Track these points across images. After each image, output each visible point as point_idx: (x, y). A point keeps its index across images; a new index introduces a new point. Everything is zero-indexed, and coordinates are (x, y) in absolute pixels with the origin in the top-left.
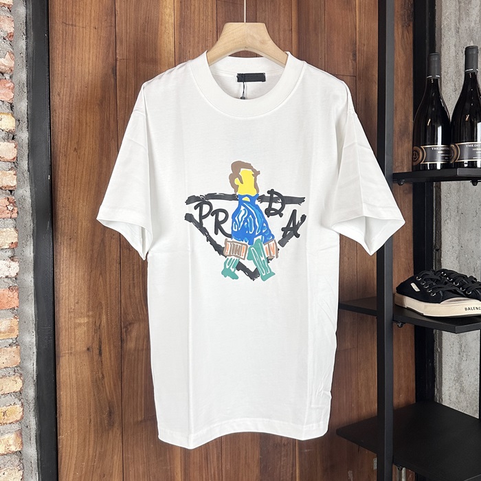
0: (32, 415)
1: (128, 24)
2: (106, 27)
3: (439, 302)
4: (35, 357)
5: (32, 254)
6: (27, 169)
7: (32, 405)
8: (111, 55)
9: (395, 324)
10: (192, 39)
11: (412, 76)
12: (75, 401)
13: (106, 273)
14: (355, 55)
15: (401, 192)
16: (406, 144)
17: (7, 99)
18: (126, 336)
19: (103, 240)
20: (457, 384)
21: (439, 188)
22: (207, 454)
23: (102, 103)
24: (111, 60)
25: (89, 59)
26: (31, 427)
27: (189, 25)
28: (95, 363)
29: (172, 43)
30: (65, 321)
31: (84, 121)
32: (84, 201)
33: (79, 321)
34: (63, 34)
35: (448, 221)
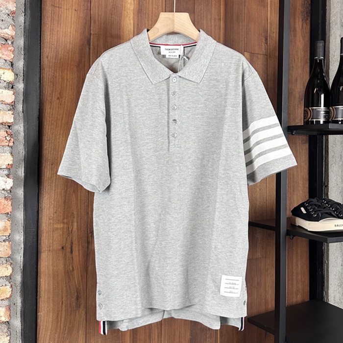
0: (18, 295)
1: (100, 9)
2: (84, 10)
3: (318, 221)
4: (22, 252)
5: (23, 174)
6: (21, 110)
7: (19, 288)
8: (86, 30)
9: (288, 236)
10: (147, 22)
11: (309, 57)
12: (52, 287)
13: (77, 191)
14: (266, 39)
15: (300, 142)
17: (9, 59)
18: (92, 239)
20: (340, 289)
21: (327, 140)
22: (150, 333)
23: (79, 65)
24: (87, 34)
25: (70, 33)
26: (18, 304)
27: (144, 12)
28: (67, 259)
29: (132, 25)
30: (46, 226)
31: (65, 78)
32: (63, 137)
33: (56, 226)
34: (52, 13)
35: (334, 165)
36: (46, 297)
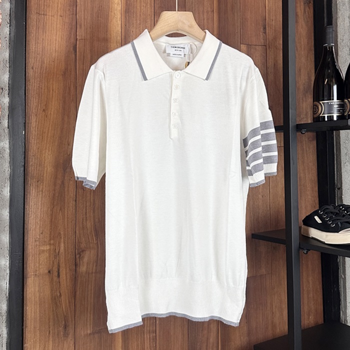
0: (4, 326)
1: (86, 12)
2: (70, 15)
3: (338, 232)
4: (8, 278)
5: (9, 194)
6: (7, 126)
7: (4, 317)
8: (72, 36)
9: (301, 251)
10: (135, 22)
12: (38, 315)
13: (64, 209)
14: (265, 28)
15: (307, 140)
16: (310, 100)
18: (79, 261)
19: (63, 183)
21: (338, 136)
23: (65, 73)
24: (73, 40)
25: (56, 40)
26: (3, 336)
27: (132, 11)
28: (54, 284)
29: (120, 26)
30: (32, 248)
31: (51, 88)
32: (49, 151)
33: (42, 248)
34: (37, 22)
35: (347, 163)
36: (32, 327)
